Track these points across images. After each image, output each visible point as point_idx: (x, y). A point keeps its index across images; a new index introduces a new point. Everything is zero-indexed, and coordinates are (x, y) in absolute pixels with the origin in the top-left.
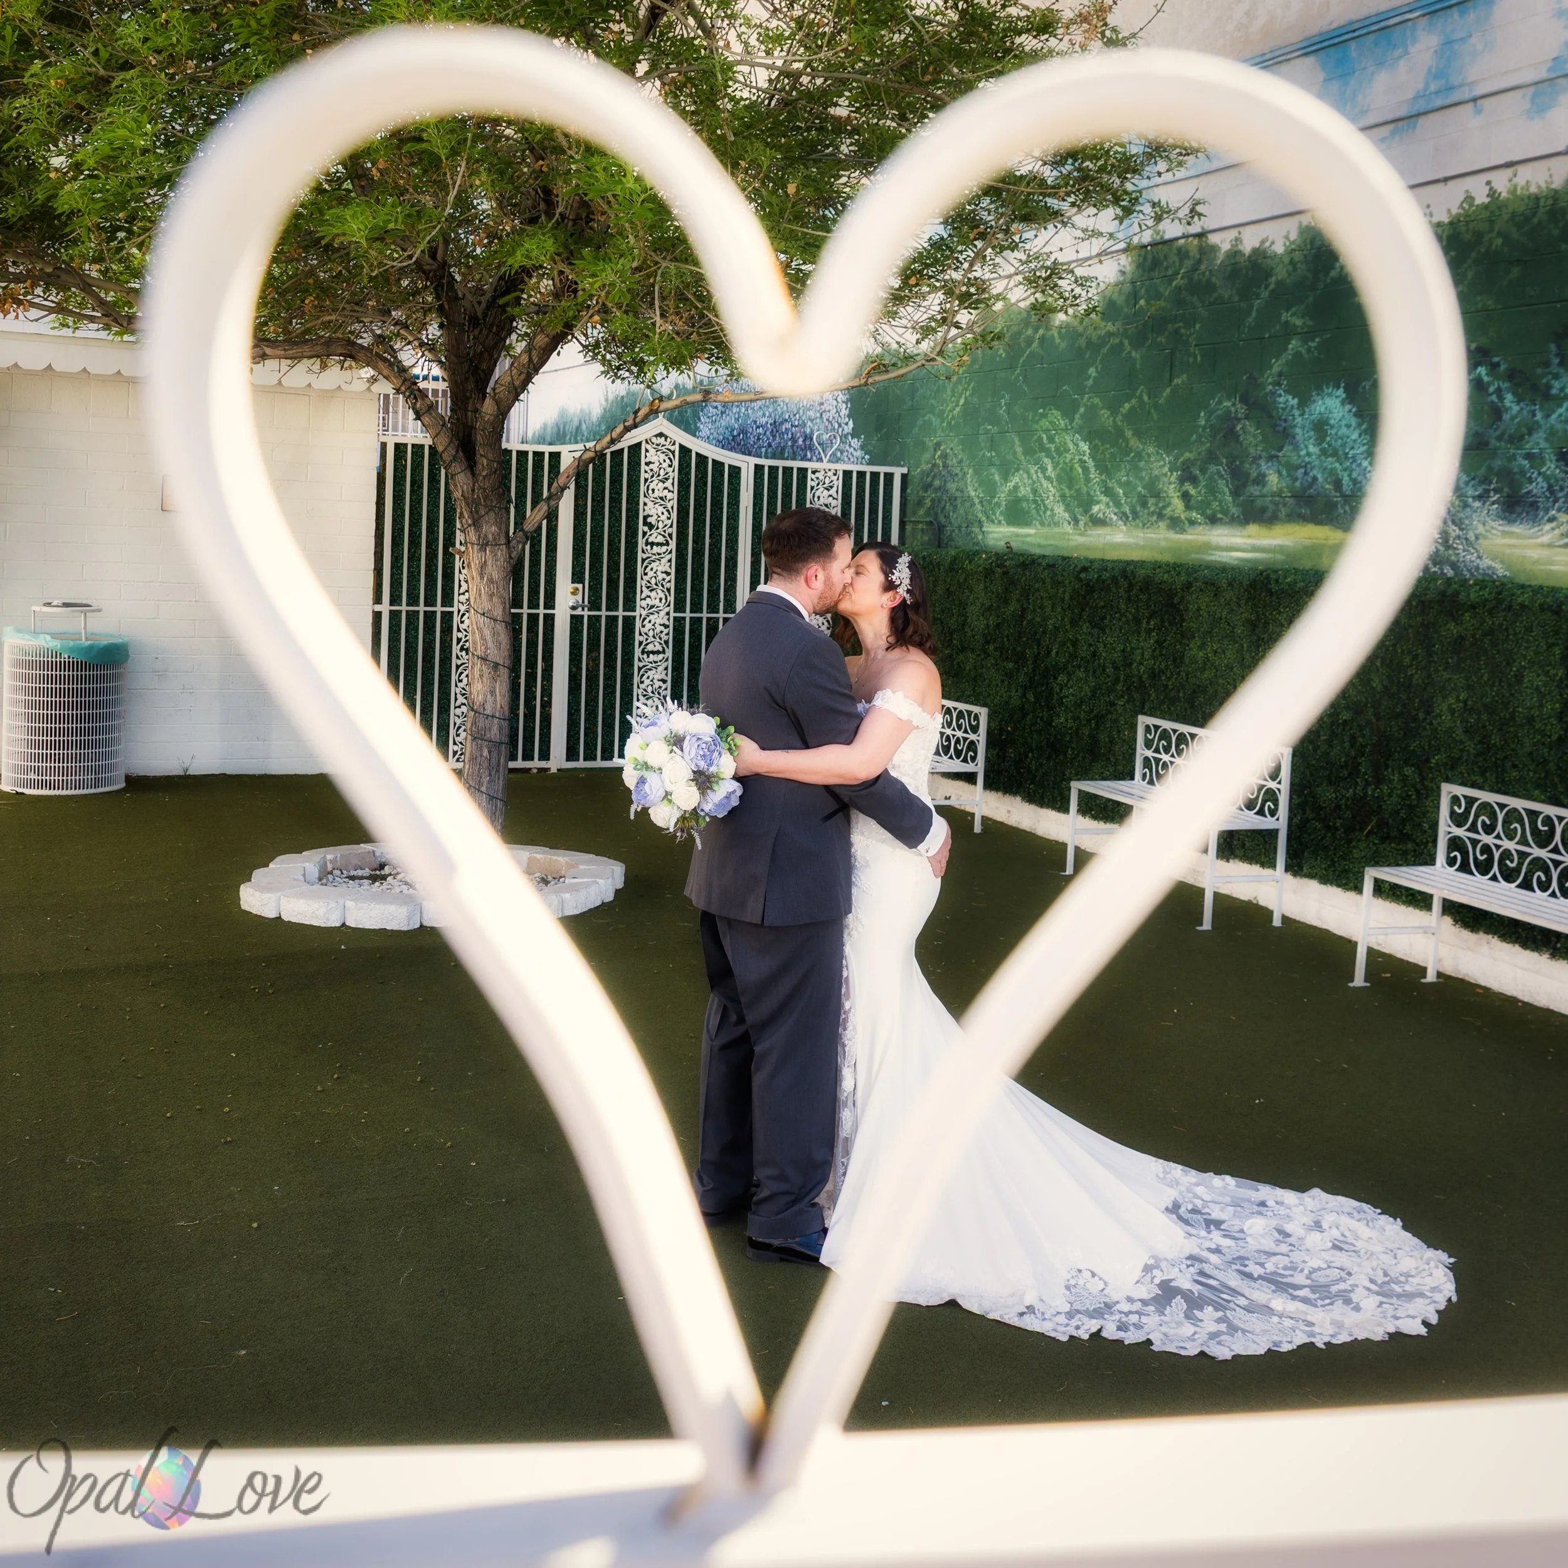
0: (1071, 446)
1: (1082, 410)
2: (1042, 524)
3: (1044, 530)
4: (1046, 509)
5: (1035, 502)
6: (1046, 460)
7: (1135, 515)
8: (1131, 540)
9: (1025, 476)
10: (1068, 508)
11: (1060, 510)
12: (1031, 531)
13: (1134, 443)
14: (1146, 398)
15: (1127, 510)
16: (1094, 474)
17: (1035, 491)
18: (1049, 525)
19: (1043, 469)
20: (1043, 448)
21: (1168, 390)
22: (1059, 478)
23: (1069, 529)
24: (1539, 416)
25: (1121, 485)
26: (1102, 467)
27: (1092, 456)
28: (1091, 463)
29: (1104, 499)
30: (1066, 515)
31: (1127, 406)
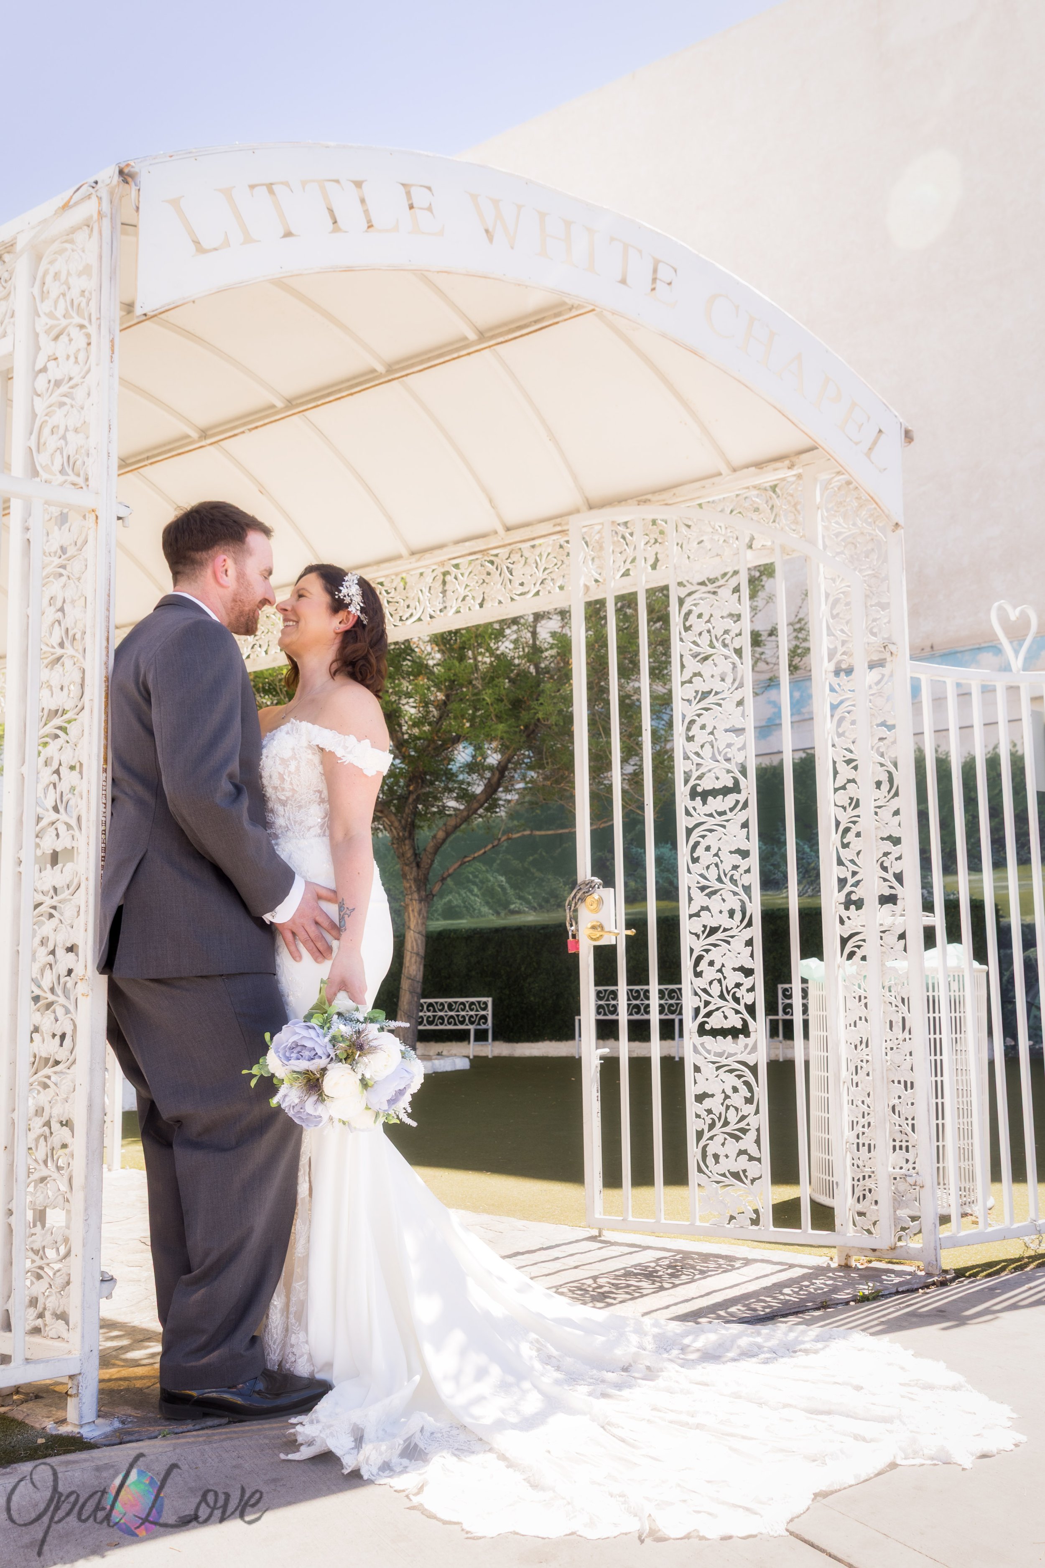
0: (492, 879)
1: (498, 862)
2: (472, 917)
3: (475, 920)
4: (474, 910)
5: (466, 907)
6: (472, 887)
7: (541, 907)
8: (539, 919)
9: (457, 895)
10: (491, 908)
11: (485, 909)
12: (464, 921)
13: (538, 874)
14: (544, 854)
15: (536, 905)
16: (510, 891)
17: (464, 902)
18: (478, 917)
19: (471, 891)
20: (469, 881)
21: (560, 850)
22: (483, 895)
23: (494, 918)
24: (776, 849)
25: (530, 894)
26: (514, 886)
27: (507, 882)
28: (507, 886)
29: (518, 901)
30: (491, 911)
31: (531, 858)
